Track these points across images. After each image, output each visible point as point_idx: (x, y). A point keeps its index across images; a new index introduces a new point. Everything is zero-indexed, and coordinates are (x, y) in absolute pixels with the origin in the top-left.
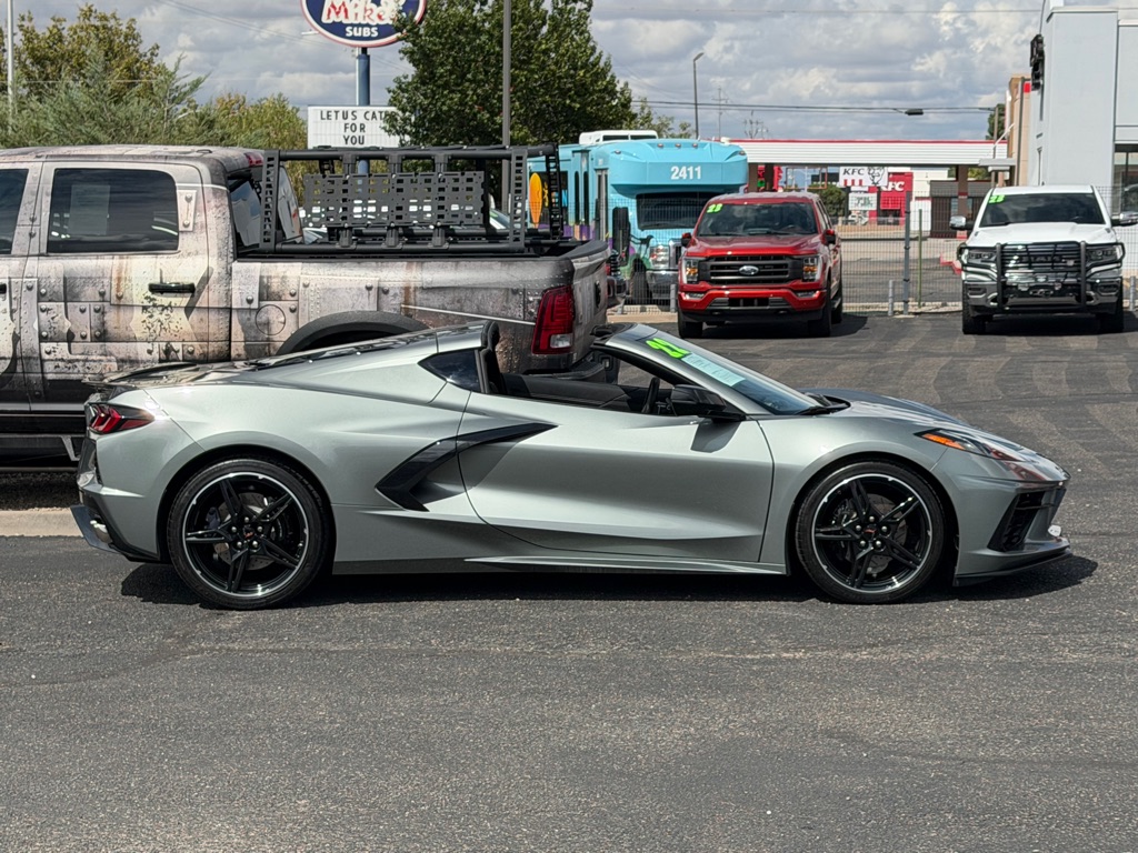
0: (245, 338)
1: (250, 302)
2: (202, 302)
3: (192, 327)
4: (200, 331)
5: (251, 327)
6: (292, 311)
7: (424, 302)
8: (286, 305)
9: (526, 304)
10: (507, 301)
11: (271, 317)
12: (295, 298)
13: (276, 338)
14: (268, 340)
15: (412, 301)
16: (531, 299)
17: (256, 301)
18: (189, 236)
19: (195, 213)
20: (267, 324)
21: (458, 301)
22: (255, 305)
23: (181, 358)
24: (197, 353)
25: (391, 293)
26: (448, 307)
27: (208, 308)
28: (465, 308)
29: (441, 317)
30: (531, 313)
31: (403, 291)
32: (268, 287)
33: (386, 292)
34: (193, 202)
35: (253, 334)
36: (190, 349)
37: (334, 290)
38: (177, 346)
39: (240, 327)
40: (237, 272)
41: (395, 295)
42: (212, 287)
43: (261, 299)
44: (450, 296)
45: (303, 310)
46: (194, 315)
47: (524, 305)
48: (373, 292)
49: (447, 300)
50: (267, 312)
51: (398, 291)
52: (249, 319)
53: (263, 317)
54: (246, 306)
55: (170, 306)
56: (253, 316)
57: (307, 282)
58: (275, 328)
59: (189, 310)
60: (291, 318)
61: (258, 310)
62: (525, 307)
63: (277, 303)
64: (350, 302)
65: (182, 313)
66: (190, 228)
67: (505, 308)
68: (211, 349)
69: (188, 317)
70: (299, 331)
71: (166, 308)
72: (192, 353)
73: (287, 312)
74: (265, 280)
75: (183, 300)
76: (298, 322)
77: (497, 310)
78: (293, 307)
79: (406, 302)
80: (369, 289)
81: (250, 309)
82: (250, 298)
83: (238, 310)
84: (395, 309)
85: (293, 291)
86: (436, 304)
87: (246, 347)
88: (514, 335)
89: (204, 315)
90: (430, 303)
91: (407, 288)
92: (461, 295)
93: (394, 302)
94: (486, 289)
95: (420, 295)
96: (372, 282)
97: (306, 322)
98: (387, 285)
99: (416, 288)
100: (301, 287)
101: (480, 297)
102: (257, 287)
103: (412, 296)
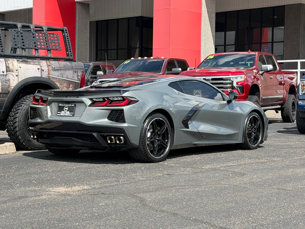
0: (2, 85)
1: (3, 72)
5: (4, 81)
6: (17, 76)
7: (53, 74)
8: (15, 74)
9: (78, 75)
10: (74, 75)
11: (10, 78)
12: (17, 71)
13: (11, 85)
14: (9, 86)
15: (50, 74)
16: (79, 74)
17: (5, 72)
20: (9, 80)
21: (62, 74)
22: (5, 73)
25: (45, 71)
26: (59, 76)
28: (64, 77)
29: (58, 79)
30: (79, 79)
31: (48, 70)
32: (9, 67)
33: (43, 71)
35: (4, 84)
37: (29, 69)
41: (46, 72)
43: (7, 71)
44: (60, 72)
45: (20, 76)
47: (78, 76)
48: (40, 70)
49: (59, 73)
50: (9, 76)
51: (46, 70)
52: (3, 78)
53: (7, 78)
54: (2, 74)
56: (4, 77)
57: (20, 66)
58: (11, 82)
60: (16, 78)
61: (6, 75)
62: (78, 77)
63: (12, 73)
64: (34, 74)
67: (73, 77)
70: (19, 83)
73: (15, 76)
74: (7, 65)
76: (18, 80)
77: (71, 77)
78: (17, 75)
79: (49, 74)
80: (39, 69)
81: (3, 75)
82: (3, 71)
84: (46, 76)
85: (17, 69)
86: (56, 75)
87: (1, 88)
88: (75, 85)
90: (55, 75)
91: (49, 70)
92: (63, 72)
93: (45, 74)
94: (68, 71)
95: (52, 72)
96: (39, 67)
97: (21, 80)
98: (43, 68)
99: (51, 70)
100: (19, 68)
101: (67, 73)
102: (5, 67)
103: (50, 72)
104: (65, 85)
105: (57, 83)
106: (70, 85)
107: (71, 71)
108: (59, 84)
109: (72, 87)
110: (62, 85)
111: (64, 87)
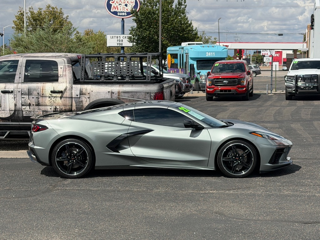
0: (76, 105)
1: (77, 95)
2: (65, 95)
3: (62, 102)
4: (64, 103)
5: (78, 102)
6: (89, 98)
7: (124, 96)
8: (87, 96)
10: (146, 96)
12: (89, 94)
13: (84, 105)
14: (82, 106)
16: (152, 95)
18: (61, 78)
19: (63, 72)
20: (82, 101)
22: (79, 96)
23: (59, 110)
24: (63, 109)
25: (115, 93)
26: (130, 97)
27: (66, 97)
28: (134, 97)
29: (128, 100)
30: (152, 99)
31: (118, 93)
32: (82, 92)
33: (113, 93)
34: (62, 69)
35: (78, 104)
36: (62, 108)
37: (100, 92)
38: (58, 107)
39: (74, 102)
40: (74, 88)
41: (116, 94)
42: (67, 91)
43: (80, 95)
44: (130, 94)
45: (91, 98)
46: (62, 99)
48: (110, 93)
50: (82, 98)
52: (77, 100)
53: (81, 100)
54: (76, 96)
55: (56, 96)
56: (78, 99)
57: (92, 90)
58: (84, 103)
59: (61, 97)
60: (88, 100)
61: (79, 98)
62: (150, 97)
63: (84, 96)
64: (104, 96)
65: (59, 99)
66: (62, 76)
67: (145, 98)
68: (67, 108)
69: (61, 99)
70: (90, 103)
71: (55, 97)
72: (62, 109)
73: (87, 98)
74: (81, 90)
75: (60, 95)
76: (90, 101)
77: (143, 98)
78: (89, 97)
79: (119, 96)
82: (77, 94)
83: (74, 98)
84: (116, 98)
85: (89, 93)
86: (127, 96)
87: (76, 108)
89: (65, 99)
92: (133, 94)
93: (115, 96)
95: (122, 94)
97: (92, 101)
98: (113, 91)
99: (121, 92)
100: (91, 92)
101: (138, 94)
102: (79, 91)
103: (120, 94)
107: (142, 93)
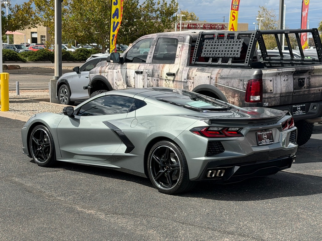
8: (192, 81)
9: (244, 84)
10: (239, 83)
12: (194, 79)
15: (217, 82)
21: (228, 83)
25: (213, 79)
26: (225, 84)
28: (229, 85)
30: (245, 88)
37: (201, 77)
44: (226, 80)
45: (195, 83)
48: (209, 77)
49: (225, 82)
57: (196, 74)
60: (192, 85)
61: (186, 82)
62: (243, 86)
64: (204, 81)
67: (239, 86)
73: (192, 83)
74: (189, 73)
76: (194, 87)
77: (237, 86)
80: (208, 77)
84: (213, 84)
85: (193, 77)
88: (240, 95)
90: (221, 83)
91: (216, 78)
92: (229, 81)
93: (213, 82)
94: (234, 79)
95: (219, 80)
96: (209, 75)
98: (212, 76)
99: (218, 77)
100: (195, 76)
101: (233, 82)
103: (217, 80)
104: (230, 94)
105: (223, 92)
106: (235, 95)
107: (236, 80)
108: (225, 92)
109: (237, 97)
110: (227, 94)
111: (230, 96)
